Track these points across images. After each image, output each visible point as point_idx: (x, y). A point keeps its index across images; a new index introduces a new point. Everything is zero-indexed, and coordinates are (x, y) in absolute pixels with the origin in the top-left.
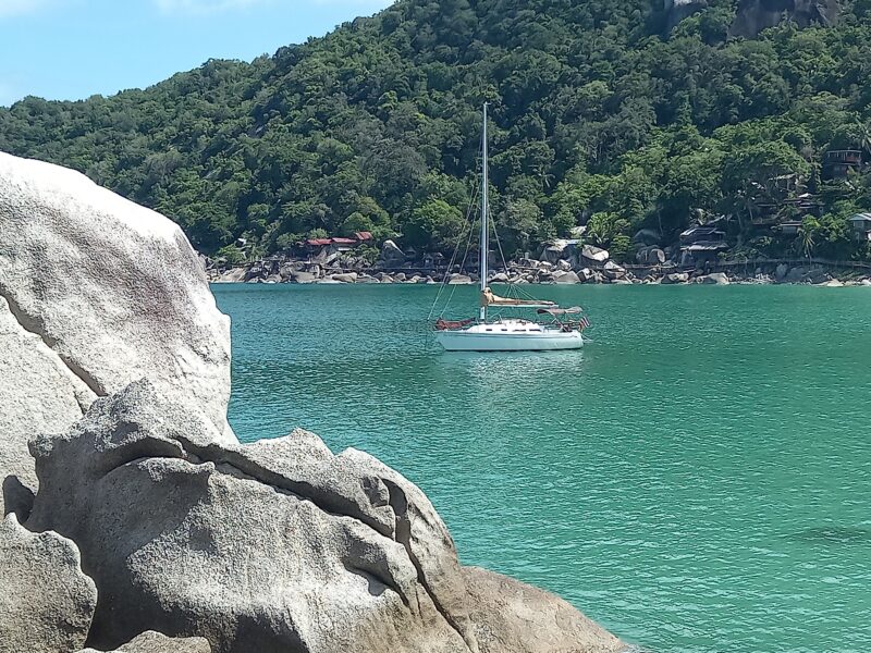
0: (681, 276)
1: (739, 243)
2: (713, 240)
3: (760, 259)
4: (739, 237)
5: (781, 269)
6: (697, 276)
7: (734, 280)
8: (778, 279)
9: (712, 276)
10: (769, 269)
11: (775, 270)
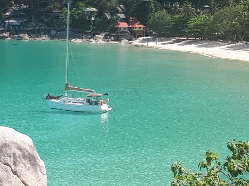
0: (6, 35)
1: (33, 19)
2: (21, 18)
3: (43, 27)
4: (32, 16)
5: (53, 32)
6: (13, 35)
7: (31, 37)
8: (52, 37)
9: (21, 35)
10: (47, 32)
11: (50, 33)
